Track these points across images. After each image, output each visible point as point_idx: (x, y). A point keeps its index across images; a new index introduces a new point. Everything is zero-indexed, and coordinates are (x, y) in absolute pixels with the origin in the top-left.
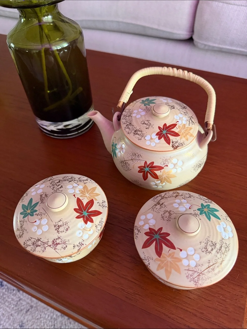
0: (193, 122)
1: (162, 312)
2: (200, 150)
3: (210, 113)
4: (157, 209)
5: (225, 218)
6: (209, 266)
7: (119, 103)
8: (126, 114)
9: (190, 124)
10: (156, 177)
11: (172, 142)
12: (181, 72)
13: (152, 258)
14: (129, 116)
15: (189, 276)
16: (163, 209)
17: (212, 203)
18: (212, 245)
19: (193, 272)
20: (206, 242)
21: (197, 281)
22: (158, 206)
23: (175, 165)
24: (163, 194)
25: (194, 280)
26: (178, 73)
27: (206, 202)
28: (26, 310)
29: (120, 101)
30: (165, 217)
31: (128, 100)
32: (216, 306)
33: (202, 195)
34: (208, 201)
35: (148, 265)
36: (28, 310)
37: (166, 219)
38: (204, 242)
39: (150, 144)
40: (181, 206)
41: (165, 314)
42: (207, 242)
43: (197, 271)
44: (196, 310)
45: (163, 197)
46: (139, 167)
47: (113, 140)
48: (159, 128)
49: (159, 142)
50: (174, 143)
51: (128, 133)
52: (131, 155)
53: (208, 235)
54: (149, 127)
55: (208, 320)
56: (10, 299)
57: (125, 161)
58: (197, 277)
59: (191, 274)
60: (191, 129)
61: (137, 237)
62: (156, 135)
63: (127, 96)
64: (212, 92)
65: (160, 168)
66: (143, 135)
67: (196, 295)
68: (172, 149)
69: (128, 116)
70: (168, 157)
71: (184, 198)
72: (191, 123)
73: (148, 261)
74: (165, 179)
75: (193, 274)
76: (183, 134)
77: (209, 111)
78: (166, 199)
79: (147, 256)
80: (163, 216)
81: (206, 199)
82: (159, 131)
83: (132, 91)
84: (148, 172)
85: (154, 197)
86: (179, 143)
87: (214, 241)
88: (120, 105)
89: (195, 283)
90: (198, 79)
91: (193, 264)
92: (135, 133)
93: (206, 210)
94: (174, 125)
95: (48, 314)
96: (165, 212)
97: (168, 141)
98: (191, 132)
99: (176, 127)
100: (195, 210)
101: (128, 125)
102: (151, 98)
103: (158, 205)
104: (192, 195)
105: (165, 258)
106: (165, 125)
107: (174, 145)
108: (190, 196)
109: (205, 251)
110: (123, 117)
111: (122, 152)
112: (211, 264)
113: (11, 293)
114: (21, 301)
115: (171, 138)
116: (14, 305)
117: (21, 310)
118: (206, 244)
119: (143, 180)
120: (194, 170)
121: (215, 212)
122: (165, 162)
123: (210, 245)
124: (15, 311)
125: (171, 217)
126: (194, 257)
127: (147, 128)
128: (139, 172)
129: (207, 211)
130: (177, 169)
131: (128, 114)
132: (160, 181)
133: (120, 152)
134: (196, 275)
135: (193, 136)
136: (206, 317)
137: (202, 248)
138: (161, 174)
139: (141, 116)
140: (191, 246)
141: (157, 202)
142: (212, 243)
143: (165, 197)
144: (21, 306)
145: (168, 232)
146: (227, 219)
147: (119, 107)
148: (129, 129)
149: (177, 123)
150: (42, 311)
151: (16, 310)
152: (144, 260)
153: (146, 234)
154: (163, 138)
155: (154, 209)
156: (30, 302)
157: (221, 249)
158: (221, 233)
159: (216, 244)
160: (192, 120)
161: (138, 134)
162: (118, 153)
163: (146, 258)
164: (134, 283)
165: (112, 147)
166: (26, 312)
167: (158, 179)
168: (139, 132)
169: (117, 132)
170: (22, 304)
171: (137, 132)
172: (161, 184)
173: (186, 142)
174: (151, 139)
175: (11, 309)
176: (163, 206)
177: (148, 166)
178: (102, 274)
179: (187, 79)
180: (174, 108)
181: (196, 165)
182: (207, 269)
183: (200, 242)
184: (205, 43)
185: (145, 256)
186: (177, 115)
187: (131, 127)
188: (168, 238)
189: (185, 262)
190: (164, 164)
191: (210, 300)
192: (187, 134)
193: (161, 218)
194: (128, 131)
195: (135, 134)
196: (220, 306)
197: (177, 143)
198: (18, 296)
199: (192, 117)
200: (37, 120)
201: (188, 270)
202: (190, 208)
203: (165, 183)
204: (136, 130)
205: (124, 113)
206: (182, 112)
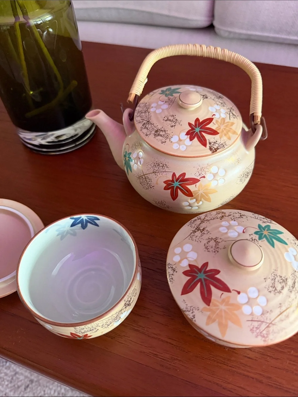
0: (234, 115)
1: (213, 382)
2: (247, 152)
3: (256, 102)
4: (196, 237)
5: (293, 242)
6: (281, 312)
7: (130, 96)
8: (141, 109)
9: (230, 117)
10: (189, 194)
11: (209, 143)
12: (212, 48)
13: (198, 308)
14: (145, 112)
15: (255, 329)
16: (206, 237)
17: (273, 223)
18: (282, 281)
19: (259, 323)
20: (272, 277)
21: (266, 336)
22: (198, 233)
23: (215, 175)
24: (202, 216)
25: (262, 335)
26: (208, 51)
27: (265, 222)
28: (25, 386)
29: (130, 93)
30: (210, 248)
31: (142, 92)
32: (287, 366)
33: (257, 213)
34: (266, 221)
35: (193, 319)
36: (28, 386)
37: (212, 249)
38: (270, 278)
39: (179, 147)
40: (230, 231)
41: (217, 384)
42: (274, 278)
43: (265, 321)
44: (260, 374)
45: (204, 219)
46: (165, 182)
47: (125, 149)
48: (190, 124)
49: (191, 144)
50: (212, 144)
51: (146, 135)
52: (153, 165)
53: (274, 267)
54: (176, 124)
55: (279, 387)
56: (3, 374)
57: (144, 175)
58: (266, 329)
59: (256, 326)
60: (233, 124)
61: (172, 279)
62: (186, 135)
63: (140, 86)
64: (257, 74)
65: (195, 181)
66: (168, 136)
67: (258, 353)
68: (210, 152)
69: (143, 112)
70: (204, 164)
71: (233, 219)
72: (232, 116)
73: (192, 313)
74: (202, 196)
75: (259, 326)
76: (223, 131)
77: (254, 99)
78: (208, 223)
79: (189, 305)
80: (207, 247)
81: (264, 218)
82: (190, 129)
83: (147, 79)
84: (177, 187)
85: (191, 221)
86: (218, 143)
87: (283, 276)
88: (131, 98)
89: (263, 339)
90: (236, 57)
91: (257, 310)
92: (156, 134)
93: (265, 233)
94: (210, 120)
95: (54, 388)
96: (209, 240)
97: (204, 142)
98: (233, 127)
99: (212, 122)
100: (252, 234)
101: (145, 124)
102: (173, 87)
103: (198, 231)
104: (244, 214)
105: (217, 306)
106: (197, 120)
107: (212, 147)
108: (241, 216)
109: (273, 291)
110: (137, 114)
111: (139, 163)
112: (284, 308)
113: (3, 366)
114: (17, 376)
115: (208, 137)
116: (8, 381)
117: (19, 387)
118: (274, 280)
119: (172, 199)
120: (241, 180)
121: (278, 235)
122: (201, 172)
123: (280, 281)
124: (10, 389)
125: (219, 247)
126: (258, 300)
127: (172, 126)
128: (165, 188)
129: (268, 235)
130: (217, 180)
131: (144, 109)
132: (195, 200)
133: (137, 164)
134: (264, 326)
135: (237, 134)
136: (275, 383)
137: (269, 287)
138: (197, 189)
139: (163, 110)
140: (253, 286)
141: (196, 227)
142: (281, 278)
143: (207, 220)
144: (18, 382)
145: (218, 269)
146: (295, 243)
147: (130, 101)
148: (147, 129)
149: (213, 116)
150: (45, 386)
151: (11, 387)
152: (185, 311)
153: (186, 273)
154: (196, 139)
155: (193, 237)
156: (29, 375)
157: (294, 286)
158: (291, 263)
159: (287, 280)
160: (233, 112)
161: (161, 136)
162: (134, 165)
163: (189, 308)
164: (170, 344)
165: (125, 159)
166: (25, 389)
167: (193, 196)
168: (161, 132)
169: (130, 136)
170: (18, 378)
171: (158, 133)
172: (196, 204)
173: (228, 143)
174: (180, 140)
175: (5, 386)
176: (205, 232)
177: (178, 179)
178: (123, 336)
179: (221, 58)
180: (207, 98)
181: (243, 175)
182: (279, 317)
183: (265, 279)
184: (230, 29)
185: (187, 305)
186: (212, 106)
187: (150, 126)
188: (217, 276)
189: (246, 309)
190: (200, 175)
191: (278, 357)
192: (229, 131)
193: (205, 250)
194: (146, 132)
195: (156, 136)
196: (293, 364)
197: (216, 144)
198: (13, 368)
199: (232, 109)
200: (19, 133)
201: (252, 320)
202: (244, 232)
203: (202, 202)
204: (157, 129)
205: (137, 108)
206: (218, 103)
